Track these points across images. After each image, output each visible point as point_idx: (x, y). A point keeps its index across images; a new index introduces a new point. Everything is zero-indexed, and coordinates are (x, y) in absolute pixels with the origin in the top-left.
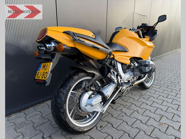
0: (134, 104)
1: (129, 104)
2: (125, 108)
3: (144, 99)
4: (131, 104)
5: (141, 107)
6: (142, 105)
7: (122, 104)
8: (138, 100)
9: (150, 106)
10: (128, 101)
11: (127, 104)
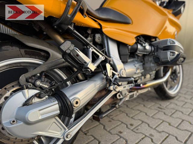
0: (146, 123)
1: (136, 123)
2: (128, 130)
3: (164, 115)
4: (141, 122)
5: (160, 129)
6: (160, 125)
7: (124, 122)
8: (154, 117)
9: (177, 128)
10: (135, 118)
11: (133, 122)
